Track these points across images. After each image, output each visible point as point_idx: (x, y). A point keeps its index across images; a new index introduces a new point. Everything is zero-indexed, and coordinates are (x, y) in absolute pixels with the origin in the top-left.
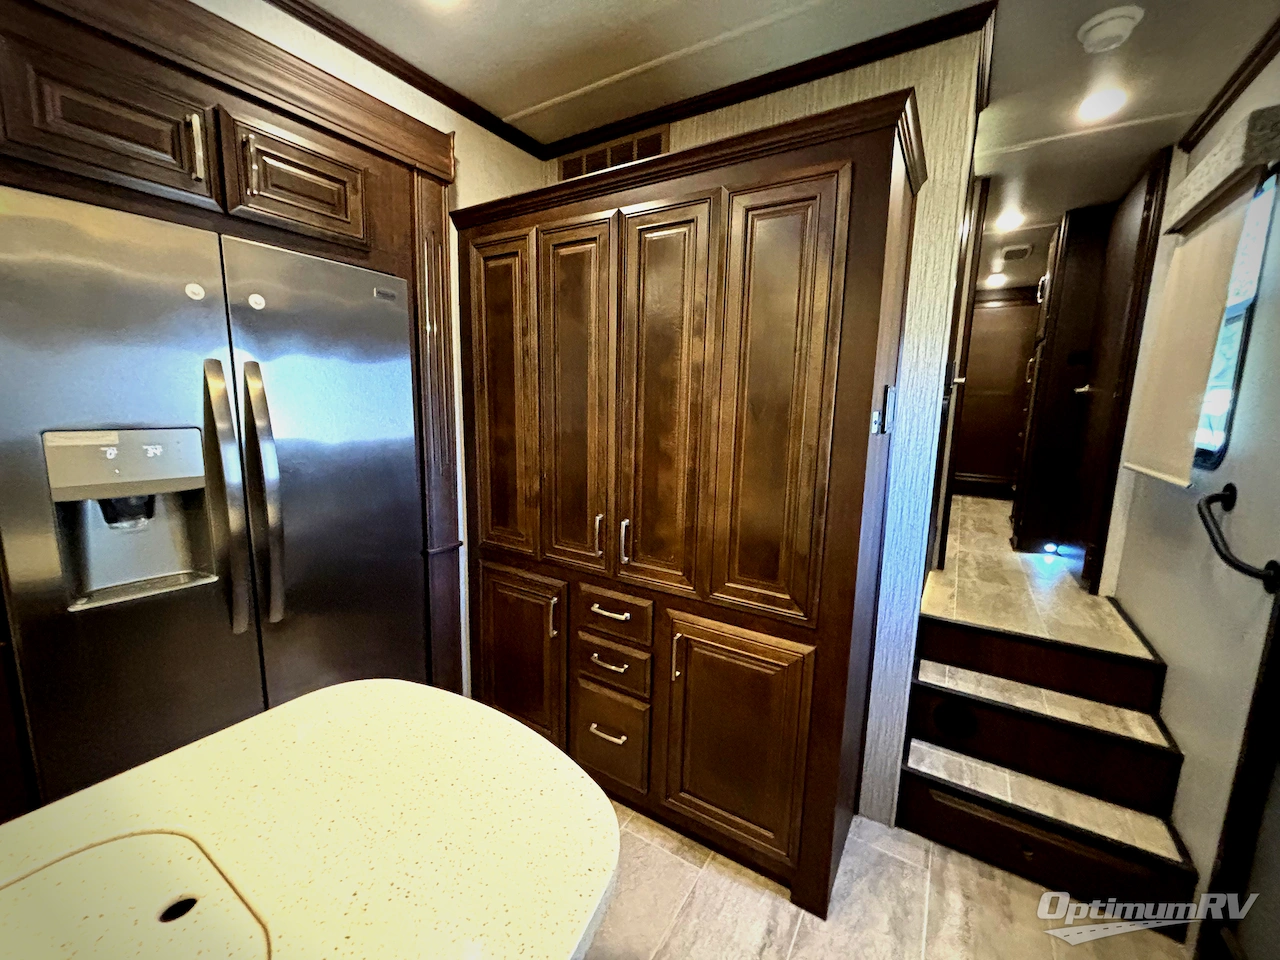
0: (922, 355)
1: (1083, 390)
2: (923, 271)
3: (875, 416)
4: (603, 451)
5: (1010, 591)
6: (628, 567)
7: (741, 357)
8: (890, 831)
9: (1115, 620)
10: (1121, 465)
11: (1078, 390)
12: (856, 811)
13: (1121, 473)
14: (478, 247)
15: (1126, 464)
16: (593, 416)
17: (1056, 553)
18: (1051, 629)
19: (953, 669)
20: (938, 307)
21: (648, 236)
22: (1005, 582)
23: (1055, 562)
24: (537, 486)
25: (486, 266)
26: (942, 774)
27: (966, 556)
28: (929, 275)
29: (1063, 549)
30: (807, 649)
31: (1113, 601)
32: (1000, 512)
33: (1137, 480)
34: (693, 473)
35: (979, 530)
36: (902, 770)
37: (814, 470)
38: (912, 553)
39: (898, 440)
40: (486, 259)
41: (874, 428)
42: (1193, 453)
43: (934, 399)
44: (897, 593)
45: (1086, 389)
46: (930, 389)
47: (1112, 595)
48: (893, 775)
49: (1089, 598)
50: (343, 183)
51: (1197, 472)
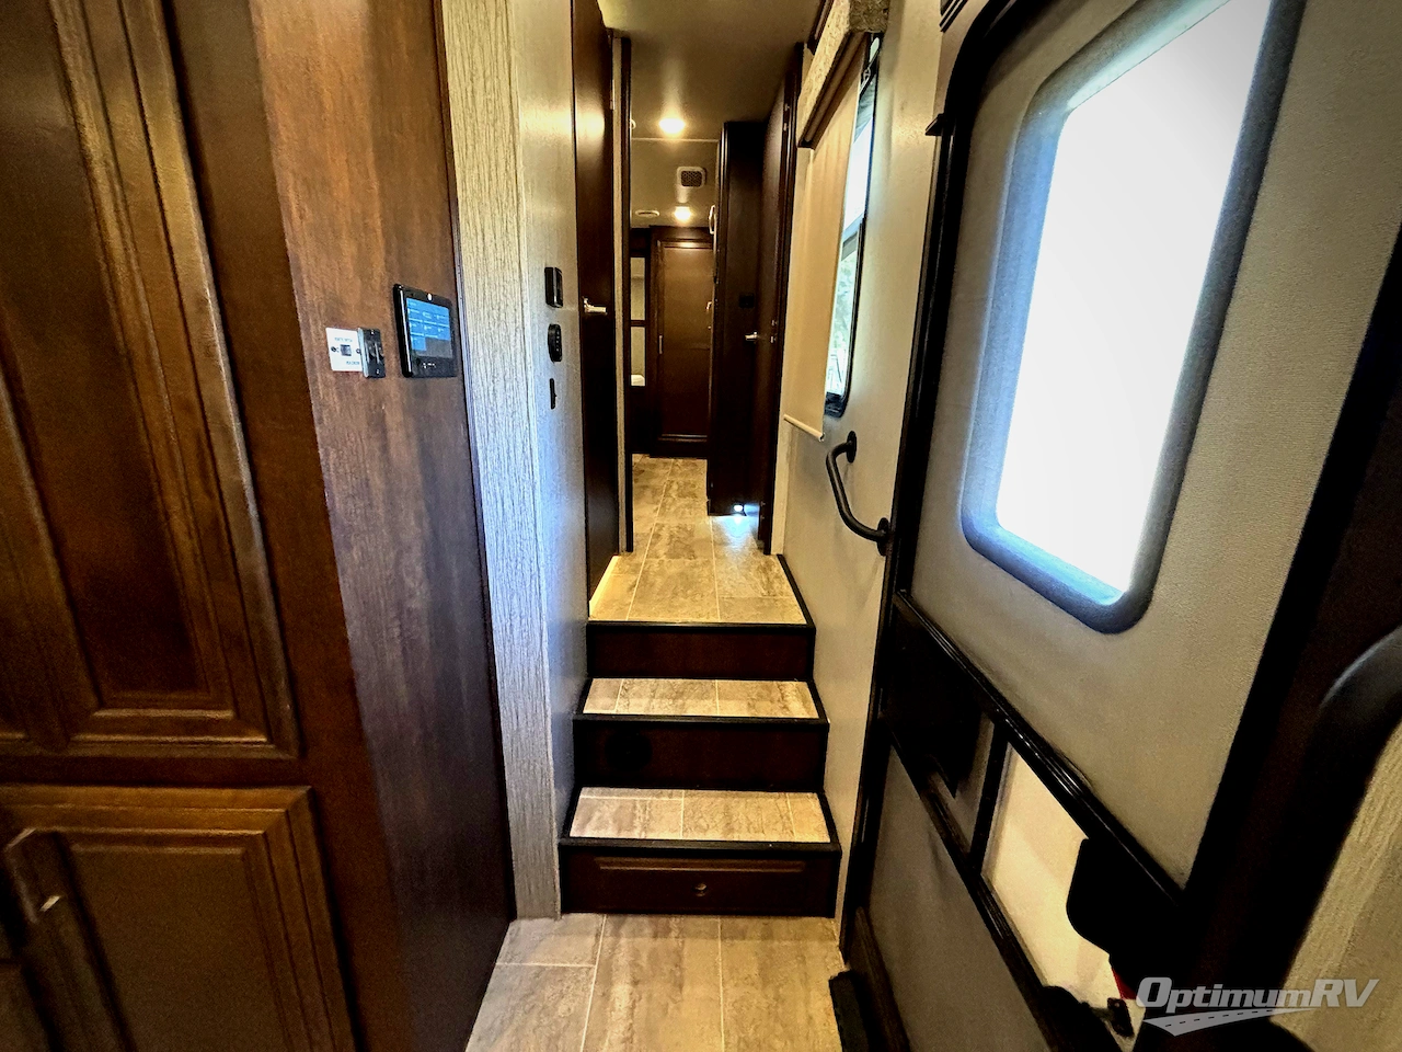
0: (490, 250)
1: (752, 337)
2: (469, 89)
5: (695, 566)
8: (558, 924)
9: (781, 583)
10: (781, 419)
11: (748, 337)
12: (511, 915)
15: (786, 416)
17: (742, 513)
18: (725, 608)
19: (628, 681)
20: (502, 163)
23: (741, 524)
26: (610, 831)
27: (660, 529)
28: (480, 98)
29: (748, 508)
30: (291, 796)
31: (781, 558)
33: (792, 433)
35: (681, 495)
36: (560, 847)
38: (526, 562)
42: (824, 399)
43: (519, 324)
44: (516, 623)
45: (754, 336)
46: (511, 305)
47: (781, 553)
48: (549, 858)
49: (763, 559)
51: (829, 419)
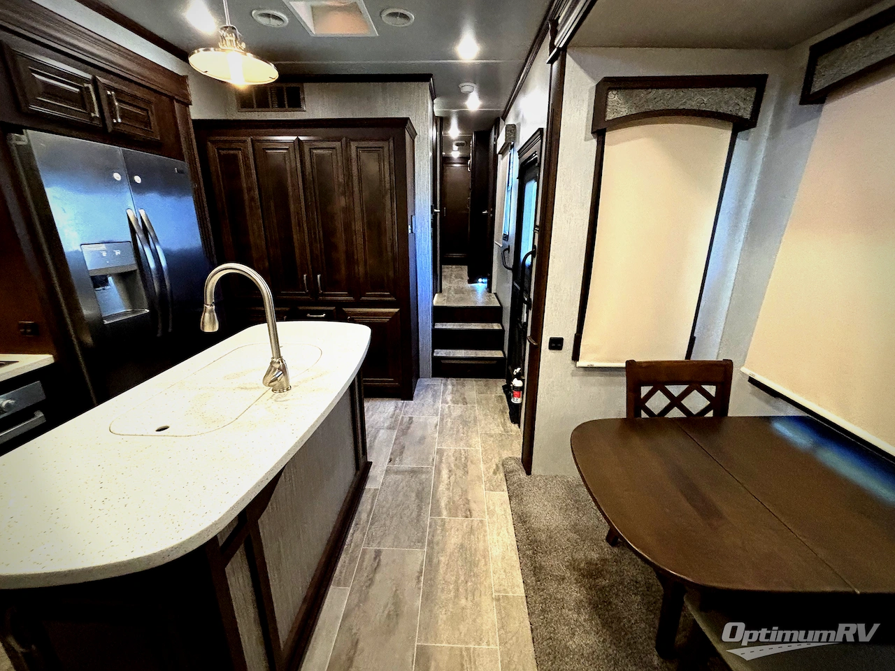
1: (485, 212)
3: (409, 227)
4: (303, 247)
6: (322, 295)
7: (361, 205)
8: (430, 379)
9: (494, 298)
12: (419, 377)
13: (495, 246)
14: (213, 142)
15: (495, 243)
16: (295, 230)
17: (482, 282)
21: (315, 151)
22: (463, 293)
23: (481, 285)
24: (267, 264)
25: (219, 153)
26: (444, 355)
27: (450, 287)
29: (483, 280)
30: (397, 310)
31: (495, 294)
32: (464, 270)
34: (347, 252)
35: (456, 277)
36: (432, 357)
37: (392, 246)
39: (418, 235)
40: (218, 149)
41: (410, 231)
42: (503, 235)
47: (494, 291)
49: (488, 294)
50: (147, 110)
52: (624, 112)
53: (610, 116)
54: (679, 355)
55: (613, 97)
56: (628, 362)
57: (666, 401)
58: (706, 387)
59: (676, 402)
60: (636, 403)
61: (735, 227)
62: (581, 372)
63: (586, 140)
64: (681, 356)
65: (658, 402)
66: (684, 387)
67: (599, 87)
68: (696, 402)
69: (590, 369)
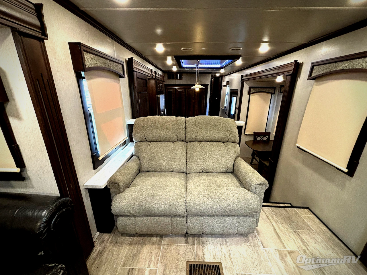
21: (188, 91)
40: (168, 90)
51: (225, 108)
52: (253, 92)
53: (251, 92)
54: (264, 131)
55: (252, 89)
56: (254, 133)
57: (260, 139)
58: (266, 136)
59: (261, 138)
60: (255, 139)
61: (273, 109)
62: (246, 135)
63: (247, 95)
64: (264, 132)
65: (259, 139)
66: (263, 136)
67: (249, 87)
68: (265, 139)
69: (247, 135)
